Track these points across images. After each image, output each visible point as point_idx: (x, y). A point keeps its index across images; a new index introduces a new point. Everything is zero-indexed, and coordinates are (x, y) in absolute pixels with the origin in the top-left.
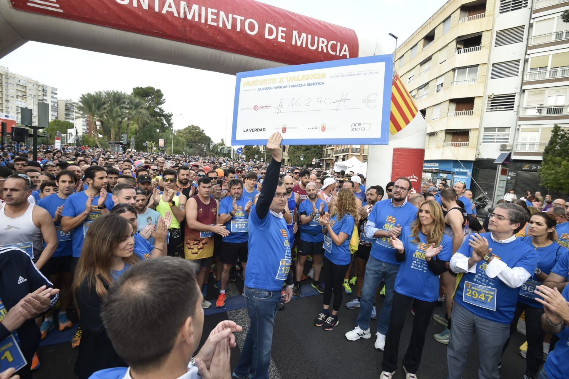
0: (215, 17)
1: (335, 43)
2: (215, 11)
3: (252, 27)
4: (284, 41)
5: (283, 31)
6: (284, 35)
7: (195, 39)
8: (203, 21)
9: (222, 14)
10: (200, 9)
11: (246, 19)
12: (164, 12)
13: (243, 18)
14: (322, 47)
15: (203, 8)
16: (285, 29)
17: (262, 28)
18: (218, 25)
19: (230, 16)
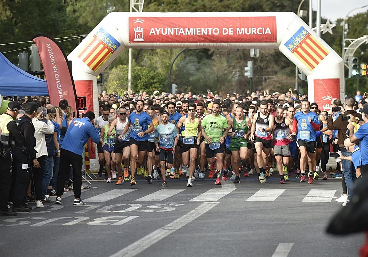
0: (200, 31)
1: (261, 28)
2: (200, 29)
3: (216, 32)
4: (232, 34)
5: (231, 30)
6: (232, 31)
7: (192, 41)
8: (195, 34)
9: (203, 29)
10: (193, 30)
11: (213, 29)
12: (179, 34)
13: (212, 29)
14: (254, 32)
15: (195, 29)
16: (232, 29)
17: (221, 31)
18: (201, 34)
19: (206, 29)
